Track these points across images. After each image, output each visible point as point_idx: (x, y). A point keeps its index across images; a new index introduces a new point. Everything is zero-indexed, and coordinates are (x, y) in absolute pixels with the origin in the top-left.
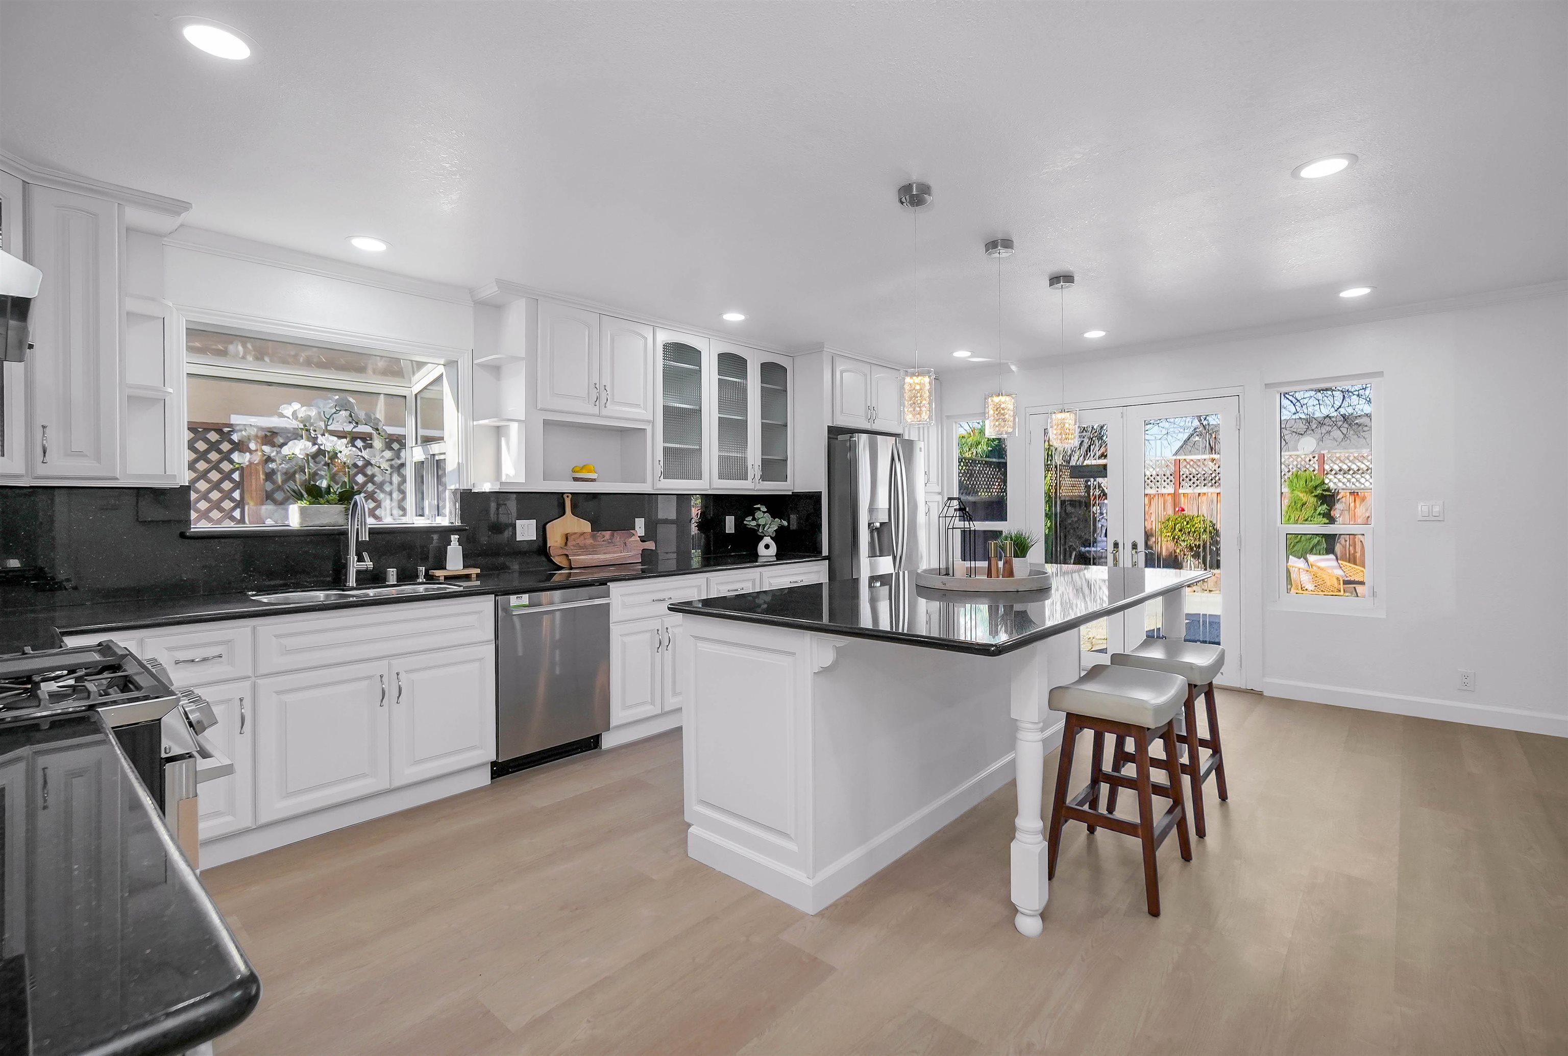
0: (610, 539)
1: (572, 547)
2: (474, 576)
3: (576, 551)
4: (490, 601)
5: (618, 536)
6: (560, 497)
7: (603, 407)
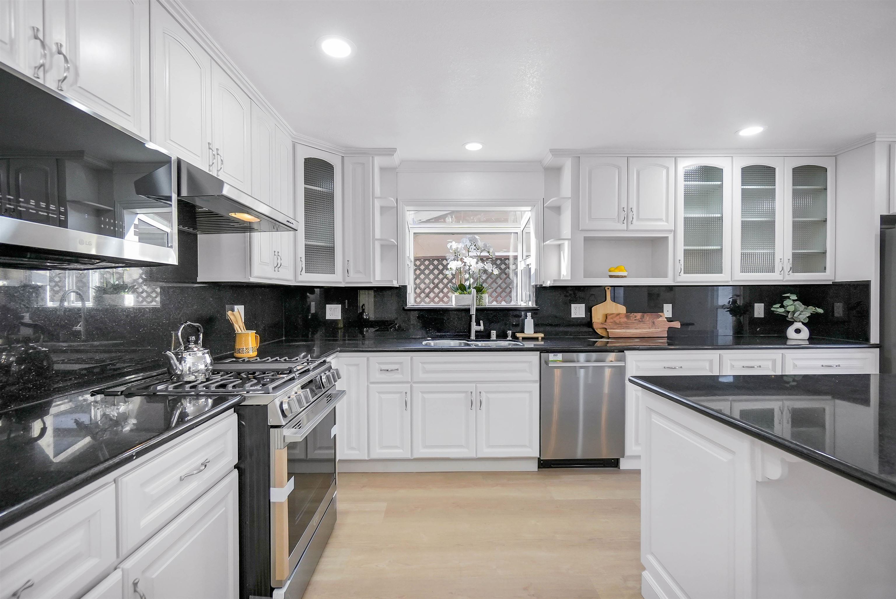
0: (640, 319)
1: (610, 324)
2: (540, 338)
3: (612, 326)
4: (536, 355)
5: (648, 317)
6: (602, 289)
7: (630, 224)
